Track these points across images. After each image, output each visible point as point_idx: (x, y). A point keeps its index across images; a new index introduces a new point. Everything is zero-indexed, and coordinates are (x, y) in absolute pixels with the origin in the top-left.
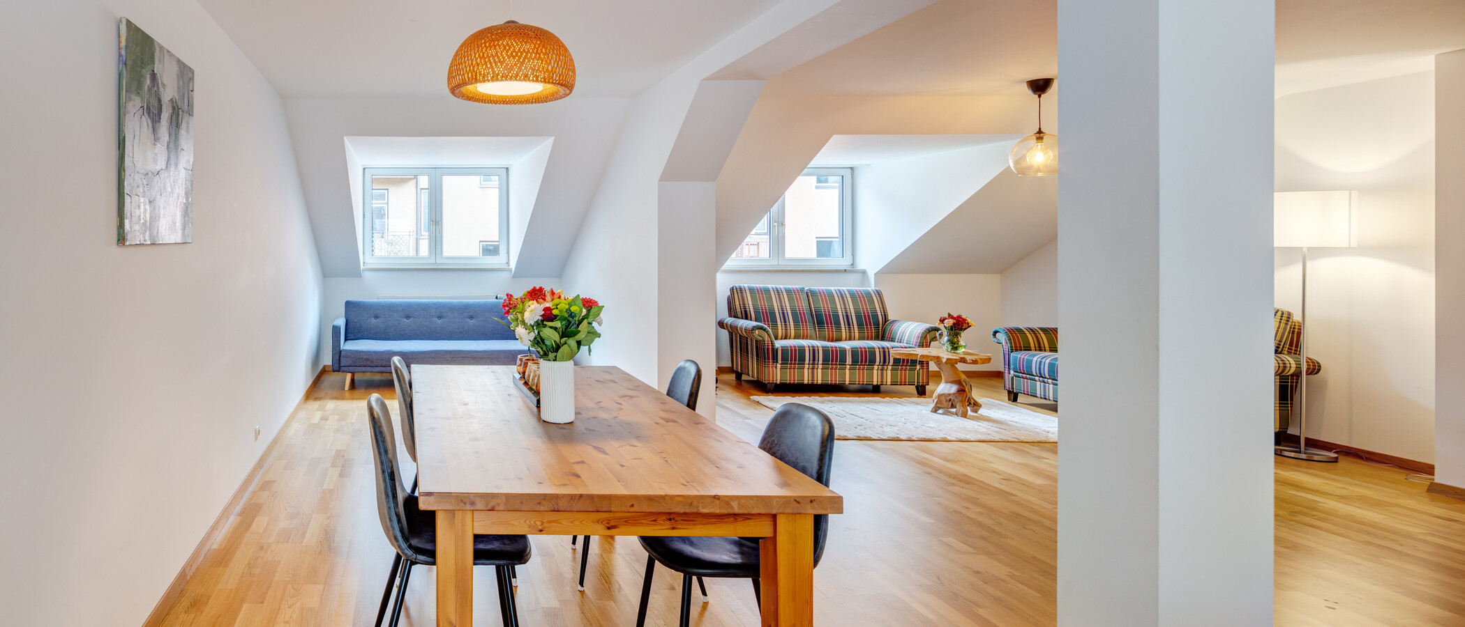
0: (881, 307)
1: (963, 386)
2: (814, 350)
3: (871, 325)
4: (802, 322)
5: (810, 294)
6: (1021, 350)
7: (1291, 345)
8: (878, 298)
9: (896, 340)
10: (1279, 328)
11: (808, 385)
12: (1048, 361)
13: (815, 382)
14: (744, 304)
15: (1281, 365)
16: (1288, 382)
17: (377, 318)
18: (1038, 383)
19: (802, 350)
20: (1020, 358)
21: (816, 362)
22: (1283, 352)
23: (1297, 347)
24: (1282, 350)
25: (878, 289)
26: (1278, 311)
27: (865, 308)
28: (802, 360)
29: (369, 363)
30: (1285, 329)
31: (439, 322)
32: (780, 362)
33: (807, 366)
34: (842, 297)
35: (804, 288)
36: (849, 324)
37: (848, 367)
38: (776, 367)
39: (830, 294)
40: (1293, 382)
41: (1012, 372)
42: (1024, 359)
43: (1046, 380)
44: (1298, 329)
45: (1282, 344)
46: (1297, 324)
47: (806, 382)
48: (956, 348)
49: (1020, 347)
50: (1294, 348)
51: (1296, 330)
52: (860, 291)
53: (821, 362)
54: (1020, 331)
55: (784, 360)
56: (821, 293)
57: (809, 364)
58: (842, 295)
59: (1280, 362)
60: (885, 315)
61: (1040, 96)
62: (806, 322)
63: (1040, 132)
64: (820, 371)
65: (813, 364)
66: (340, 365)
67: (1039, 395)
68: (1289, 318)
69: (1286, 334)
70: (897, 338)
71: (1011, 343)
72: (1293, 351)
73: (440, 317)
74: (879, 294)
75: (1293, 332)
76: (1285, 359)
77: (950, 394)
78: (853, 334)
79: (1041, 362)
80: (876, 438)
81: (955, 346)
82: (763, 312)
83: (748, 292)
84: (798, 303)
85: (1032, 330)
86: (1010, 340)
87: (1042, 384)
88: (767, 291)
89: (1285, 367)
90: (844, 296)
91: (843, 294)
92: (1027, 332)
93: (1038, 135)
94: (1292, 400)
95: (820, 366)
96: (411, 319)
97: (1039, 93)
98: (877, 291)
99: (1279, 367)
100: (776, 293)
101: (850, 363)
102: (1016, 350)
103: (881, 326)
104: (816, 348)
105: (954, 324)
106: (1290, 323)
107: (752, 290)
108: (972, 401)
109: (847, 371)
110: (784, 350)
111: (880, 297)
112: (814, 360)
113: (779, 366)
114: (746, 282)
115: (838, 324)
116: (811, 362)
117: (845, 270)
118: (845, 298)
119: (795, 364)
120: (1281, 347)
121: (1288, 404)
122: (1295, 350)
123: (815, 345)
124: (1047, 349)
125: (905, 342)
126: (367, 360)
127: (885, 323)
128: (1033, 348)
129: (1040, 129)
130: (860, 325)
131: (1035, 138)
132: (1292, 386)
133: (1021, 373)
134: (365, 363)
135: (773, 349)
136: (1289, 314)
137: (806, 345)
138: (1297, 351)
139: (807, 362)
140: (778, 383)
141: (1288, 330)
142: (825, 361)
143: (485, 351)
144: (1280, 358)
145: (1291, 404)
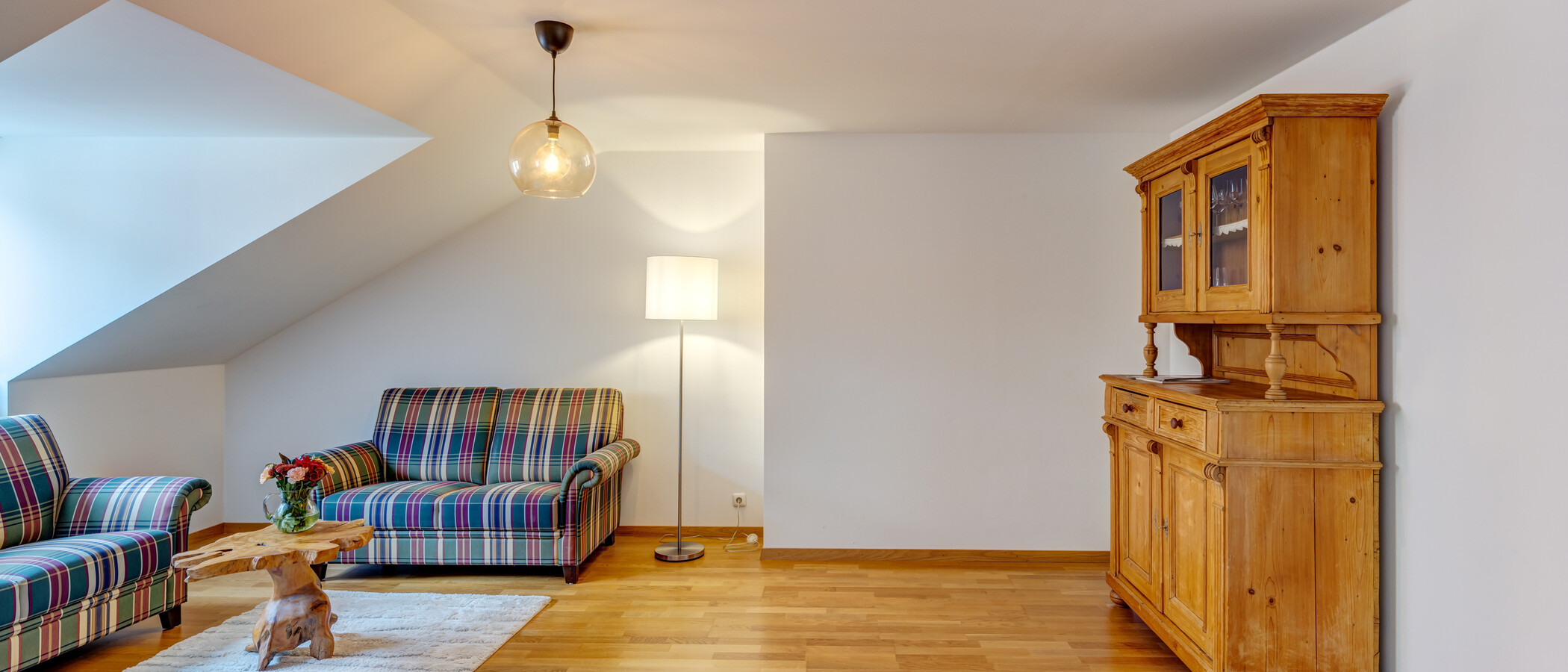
0: (52, 455)
1: (321, 593)
3: (33, 501)
6: (333, 491)
8: (43, 435)
9: (105, 524)
25: (36, 415)
27: (13, 461)
43: (387, 533)
49: (332, 486)
60: (63, 471)
61: (554, 55)
63: (554, 118)
70: (107, 517)
74: (41, 425)
92: (334, 459)
93: (551, 122)
97: (553, 49)
98: (36, 420)
101: (25, 618)
102: (328, 492)
103: (56, 499)
109: (16, 640)
111: (46, 432)
124: (359, 480)
125: (132, 524)
127: (64, 488)
128: (345, 484)
129: (554, 113)
130: (8, 507)
131: (546, 129)
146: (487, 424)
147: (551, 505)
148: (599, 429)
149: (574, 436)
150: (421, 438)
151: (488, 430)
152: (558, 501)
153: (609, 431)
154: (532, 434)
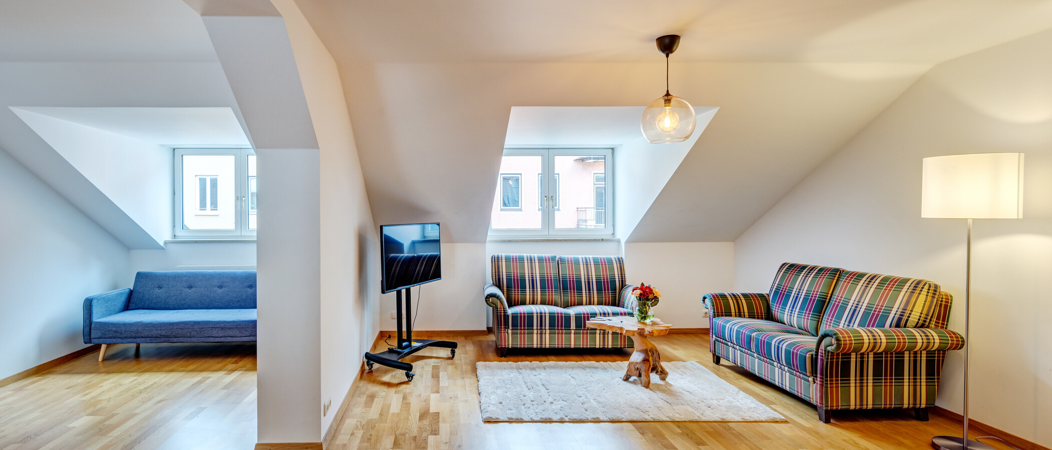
0: (620, 273)
1: (648, 356)
2: (541, 317)
3: (608, 290)
4: (548, 288)
5: (560, 262)
6: (722, 316)
7: (938, 318)
10: (925, 301)
11: (537, 349)
12: (736, 328)
13: (544, 346)
14: (499, 272)
15: (925, 341)
16: (935, 357)
17: (161, 288)
18: (731, 348)
19: (530, 316)
20: (718, 323)
21: (543, 328)
22: (931, 325)
23: (944, 320)
24: (929, 323)
25: (620, 257)
26: (926, 283)
27: (605, 274)
28: (531, 325)
29: (118, 335)
30: (932, 302)
31: (220, 291)
32: (510, 328)
33: (535, 331)
34: (587, 265)
35: (555, 257)
36: (589, 290)
37: (573, 331)
38: (508, 333)
39: (577, 262)
40: (940, 357)
41: (714, 336)
42: (721, 324)
43: (735, 346)
44: (946, 302)
45: (929, 317)
46: (944, 297)
47: (535, 346)
48: (644, 318)
49: (722, 312)
50: (941, 322)
51: (944, 303)
52: (604, 259)
53: (547, 327)
54: (723, 296)
55: (515, 325)
56: (570, 261)
57: (537, 330)
58: (587, 262)
59: (924, 337)
61: (667, 56)
62: (552, 288)
63: (668, 94)
64: (547, 336)
65: (541, 329)
66: (90, 337)
67: (731, 360)
68: (935, 291)
69: (933, 307)
71: (714, 309)
72: (940, 325)
73: (220, 287)
74: (620, 261)
75: (941, 304)
76: (929, 334)
77: (637, 363)
78: (592, 298)
79: (731, 328)
80: (527, 420)
81: (644, 315)
82: (514, 279)
83: (504, 260)
84: (547, 271)
85: (735, 296)
86: (713, 306)
87: (733, 349)
88: (521, 259)
89: (929, 343)
90: (589, 264)
91: (588, 260)
92: (729, 298)
93: (666, 97)
94: (938, 375)
95: (548, 331)
96: (193, 289)
97: (667, 52)
98: (619, 259)
99: (923, 343)
100: (529, 262)
101: (574, 328)
102: (718, 316)
103: (618, 291)
104: (544, 315)
105: (641, 294)
106: (936, 296)
107: (508, 259)
108: (660, 369)
109: (572, 336)
110: (515, 316)
112: (541, 326)
113: (510, 331)
114: (504, 252)
115: (580, 289)
116: (539, 328)
117: (602, 240)
118: (589, 266)
119: (524, 329)
120: (928, 320)
121: (934, 379)
122: (942, 324)
123: (543, 311)
124: (746, 314)
126: (116, 332)
128: (733, 314)
129: (668, 91)
130: (599, 290)
131: (663, 101)
132: (938, 361)
133: (719, 337)
134: (114, 335)
135: (504, 315)
136: (936, 287)
137: (535, 311)
138: (944, 324)
139: (535, 327)
140: (510, 347)
141: (934, 303)
142: (552, 325)
143: (234, 322)
144: (924, 333)
145: (938, 379)
146: (826, 294)
147: (806, 356)
148: (899, 313)
149: (878, 315)
150: (788, 296)
151: (826, 299)
152: (812, 355)
153: (909, 317)
154: (850, 307)
